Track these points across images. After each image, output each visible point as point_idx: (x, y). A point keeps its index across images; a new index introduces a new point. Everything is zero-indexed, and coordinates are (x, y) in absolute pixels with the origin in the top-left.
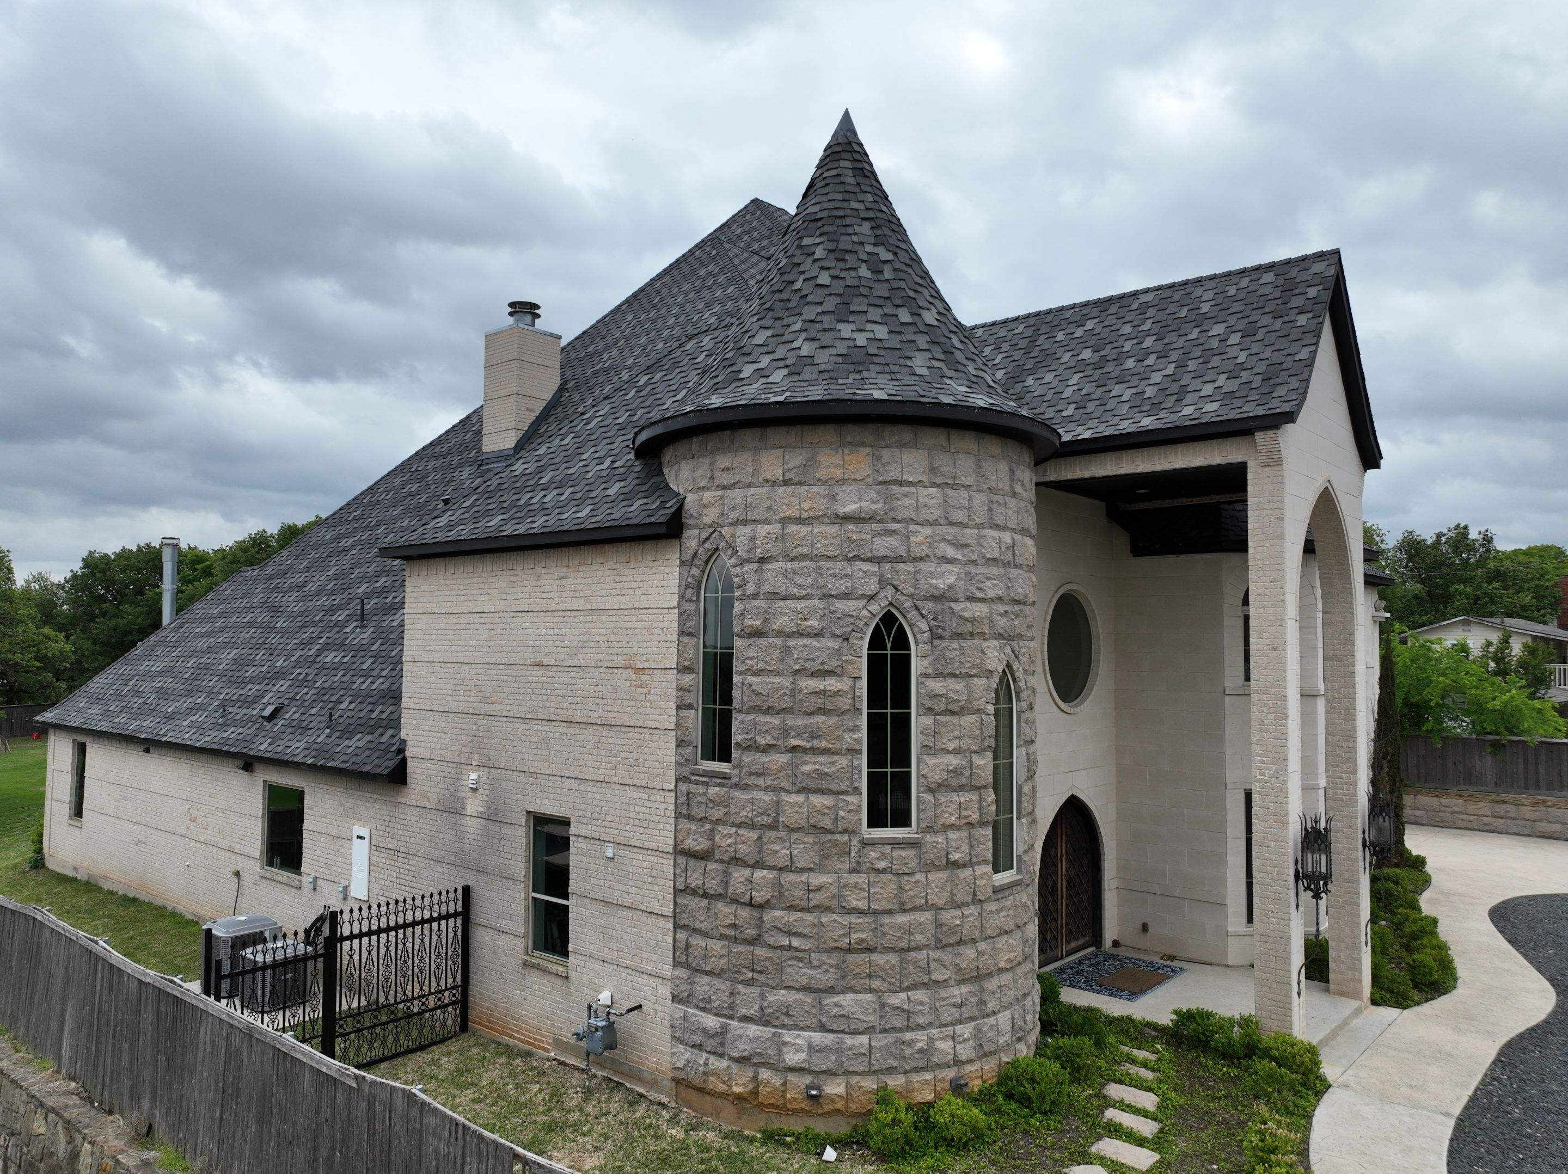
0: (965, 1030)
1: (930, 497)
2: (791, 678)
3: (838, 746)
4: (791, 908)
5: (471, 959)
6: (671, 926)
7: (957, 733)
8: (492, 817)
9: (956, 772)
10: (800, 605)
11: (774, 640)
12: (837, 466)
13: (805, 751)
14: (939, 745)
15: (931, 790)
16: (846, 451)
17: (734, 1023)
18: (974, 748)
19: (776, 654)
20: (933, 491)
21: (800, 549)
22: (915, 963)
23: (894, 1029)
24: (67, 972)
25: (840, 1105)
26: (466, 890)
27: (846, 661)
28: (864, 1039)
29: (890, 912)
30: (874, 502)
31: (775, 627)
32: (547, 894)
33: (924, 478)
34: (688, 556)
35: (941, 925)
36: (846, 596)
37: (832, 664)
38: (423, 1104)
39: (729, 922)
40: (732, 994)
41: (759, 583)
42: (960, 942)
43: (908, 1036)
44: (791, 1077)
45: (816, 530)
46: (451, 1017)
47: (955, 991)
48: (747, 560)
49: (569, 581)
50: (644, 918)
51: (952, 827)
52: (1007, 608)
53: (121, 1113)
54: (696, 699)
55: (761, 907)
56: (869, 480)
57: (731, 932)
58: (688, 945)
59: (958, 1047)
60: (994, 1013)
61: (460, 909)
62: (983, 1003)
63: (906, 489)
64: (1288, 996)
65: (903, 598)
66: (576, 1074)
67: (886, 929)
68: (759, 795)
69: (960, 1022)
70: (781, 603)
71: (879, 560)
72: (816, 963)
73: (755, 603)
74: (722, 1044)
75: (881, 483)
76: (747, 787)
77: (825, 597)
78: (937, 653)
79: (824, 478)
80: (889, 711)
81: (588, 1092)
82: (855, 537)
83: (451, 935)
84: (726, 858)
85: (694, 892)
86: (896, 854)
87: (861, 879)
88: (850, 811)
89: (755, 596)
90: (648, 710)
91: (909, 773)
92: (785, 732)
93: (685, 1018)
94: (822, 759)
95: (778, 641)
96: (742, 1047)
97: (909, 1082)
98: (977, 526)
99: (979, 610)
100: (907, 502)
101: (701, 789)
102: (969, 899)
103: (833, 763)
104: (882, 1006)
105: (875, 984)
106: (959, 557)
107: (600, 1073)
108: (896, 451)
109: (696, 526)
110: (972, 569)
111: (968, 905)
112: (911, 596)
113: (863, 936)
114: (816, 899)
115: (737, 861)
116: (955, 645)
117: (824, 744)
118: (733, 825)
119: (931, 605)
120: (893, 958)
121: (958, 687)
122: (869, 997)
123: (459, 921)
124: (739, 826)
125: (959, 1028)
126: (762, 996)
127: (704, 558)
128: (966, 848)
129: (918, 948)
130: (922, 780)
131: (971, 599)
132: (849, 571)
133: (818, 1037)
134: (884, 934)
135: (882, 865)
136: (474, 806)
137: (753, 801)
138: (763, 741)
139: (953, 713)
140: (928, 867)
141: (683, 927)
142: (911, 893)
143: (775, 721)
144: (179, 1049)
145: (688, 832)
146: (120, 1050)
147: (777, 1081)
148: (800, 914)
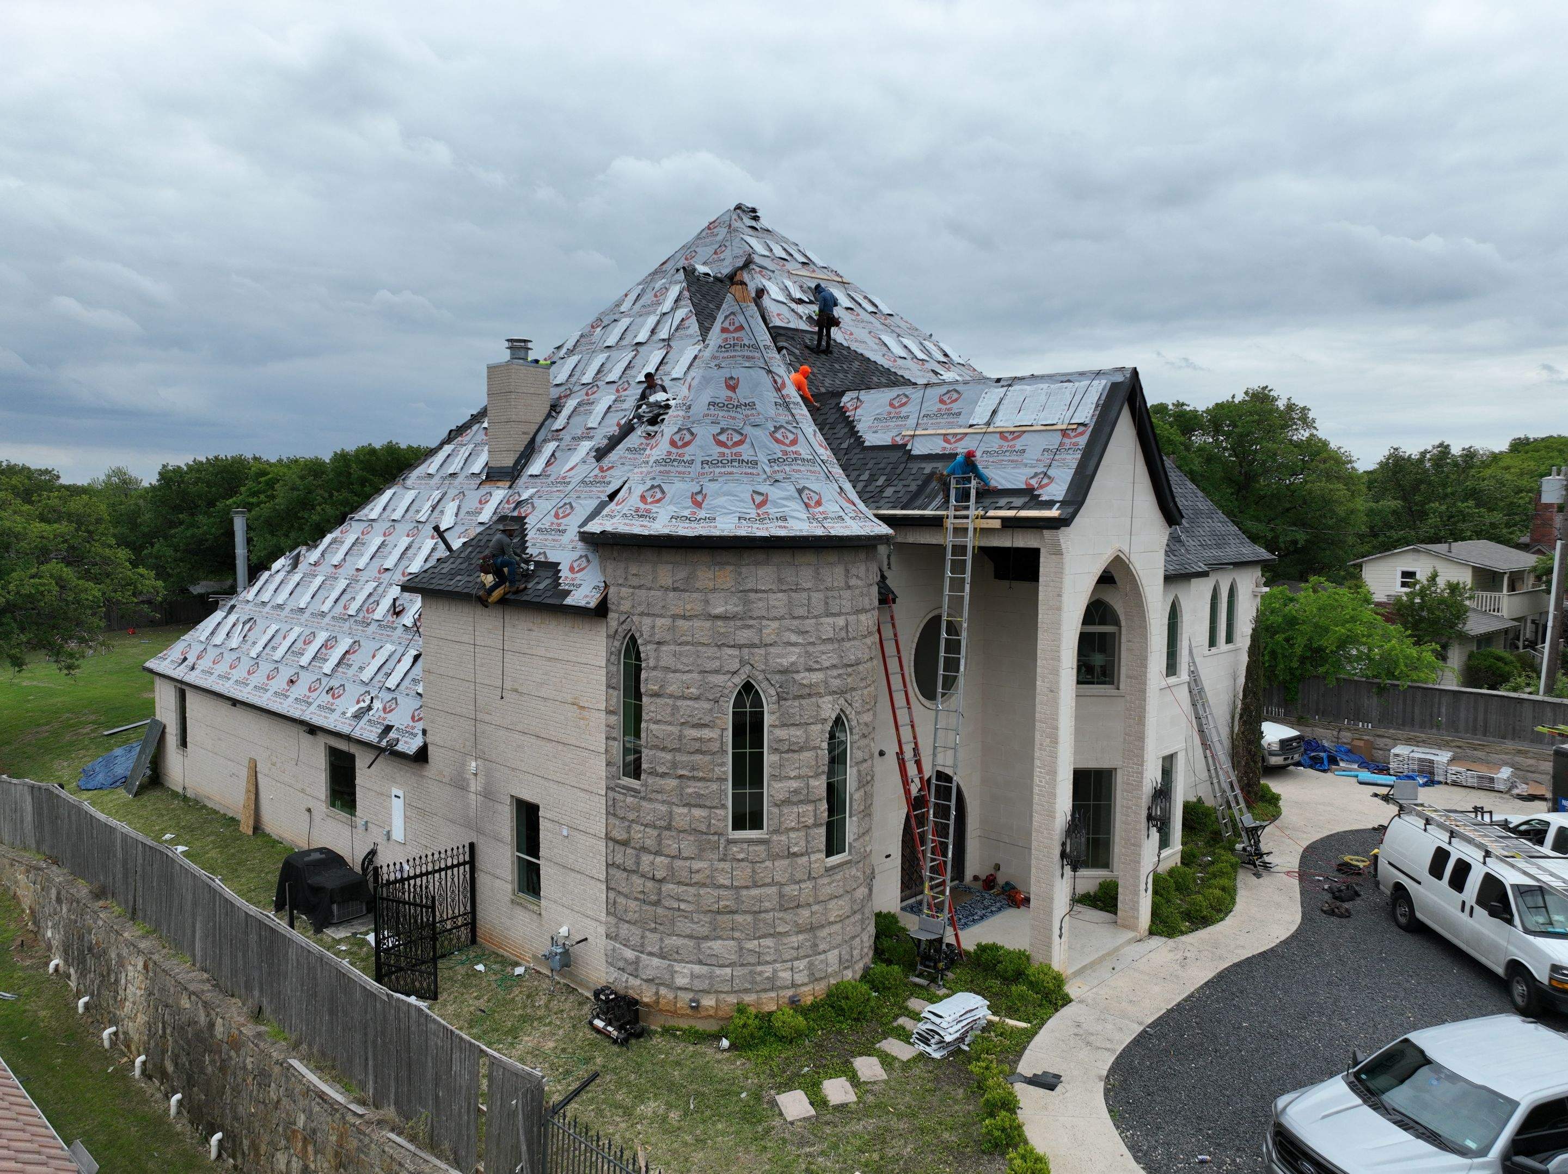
0: (801, 964)
1: (778, 601)
2: (679, 728)
3: (711, 775)
4: (679, 883)
5: (477, 894)
6: (605, 887)
7: (797, 765)
8: (488, 794)
9: (796, 792)
10: (685, 677)
11: (668, 700)
12: (710, 579)
13: (689, 778)
14: (783, 774)
15: (776, 805)
16: (717, 569)
17: (644, 956)
18: (811, 774)
19: (669, 710)
20: (780, 595)
21: (684, 638)
22: (764, 920)
23: (749, 964)
24: (194, 897)
25: (712, 1012)
26: (472, 846)
27: (717, 717)
28: (728, 970)
29: (747, 887)
30: (736, 606)
31: (668, 691)
32: (527, 855)
33: (774, 587)
34: (612, 632)
35: (784, 896)
36: (717, 672)
37: (707, 719)
38: (427, 1015)
39: (640, 889)
40: (642, 937)
41: (658, 659)
42: (798, 906)
43: (759, 968)
44: (679, 993)
45: (695, 625)
46: (464, 933)
47: (794, 939)
48: (650, 642)
49: (534, 634)
50: (588, 880)
51: (793, 829)
52: (840, 671)
53: (240, 997)
54: (618, 732)
55: (660, 881)
56: (733, 589)
57: (641, 896)
58: (615, 902)
59: (795, 975)
60: (825, 952)
61: (467, 859)
62: (816, 945)
63: (760, 595)
64: (1050, 938)
65: (757, 673)
66: (547, 980)
67: (744, 899)
68: (659, 806)
69: (797, 959)
70: (672, 675)
71: (740, 647)
72: (696, 920)
73: (654, 673)
74: (636, 970)
75: (741, 591)
76: (650, 800)
77: (701, 672)
78: (782, 710)
79: (701, 588)
80: (748, 750)
81: (552, 995)
82: (722, 630)
83: (461, 877)
84: (637, 846)
85: (618, 867)
86: (751, 849)
87: (727, 866)
88: (719, 820)
89: (655, 668)
90: (588, 737)
91: (763, 793)
92: (674, 765)
93: (614, 950)
94: (699, 784)
95: (670, 701)
96: (648, 972)
97: (759, 998)
98: (816, 617)
99: (816, 677)
100: (760, 604)
101: (621, 797)
102: (806, 878)
103: (707, 787)
104: (741, 949)
105: (737, 934)
106: (800, 641)
107: (562, 981)
108: (752, 568)
109: (616, 611)
110: (811, 649)
111: (805, 881)
112: (763, 671)
113: (728, 903)
114: (696, 878)
115: (644, 849)
116: (796, 703)
117: (701, 774)
118: (642, 825)
119: (777, 677)
120: (749, 918)
121: (798, 733)
122: (732, 943)
123: (467, 867)
124: (646, 826)
125: (796, 963)
126: (661, 939)
127: (622, 635)
128: (803, 843)
129: (766, 911)
130: (771, 798)
131: (810, 670)
132: (718, 655)
133: (697, 968)
134: (743, 902)
135: (741, 856)
136: (475, 785)
137: (654, 810)
138: (661, 769)
139: (794, 751)
140: (774, 857)
141: (612, 889)
142: (762, 875)
143: (669, 757)
144: (276, 961)
145: (615, 825)
146: (236, 956)
147: (671, 996)
148: (685, 888)
